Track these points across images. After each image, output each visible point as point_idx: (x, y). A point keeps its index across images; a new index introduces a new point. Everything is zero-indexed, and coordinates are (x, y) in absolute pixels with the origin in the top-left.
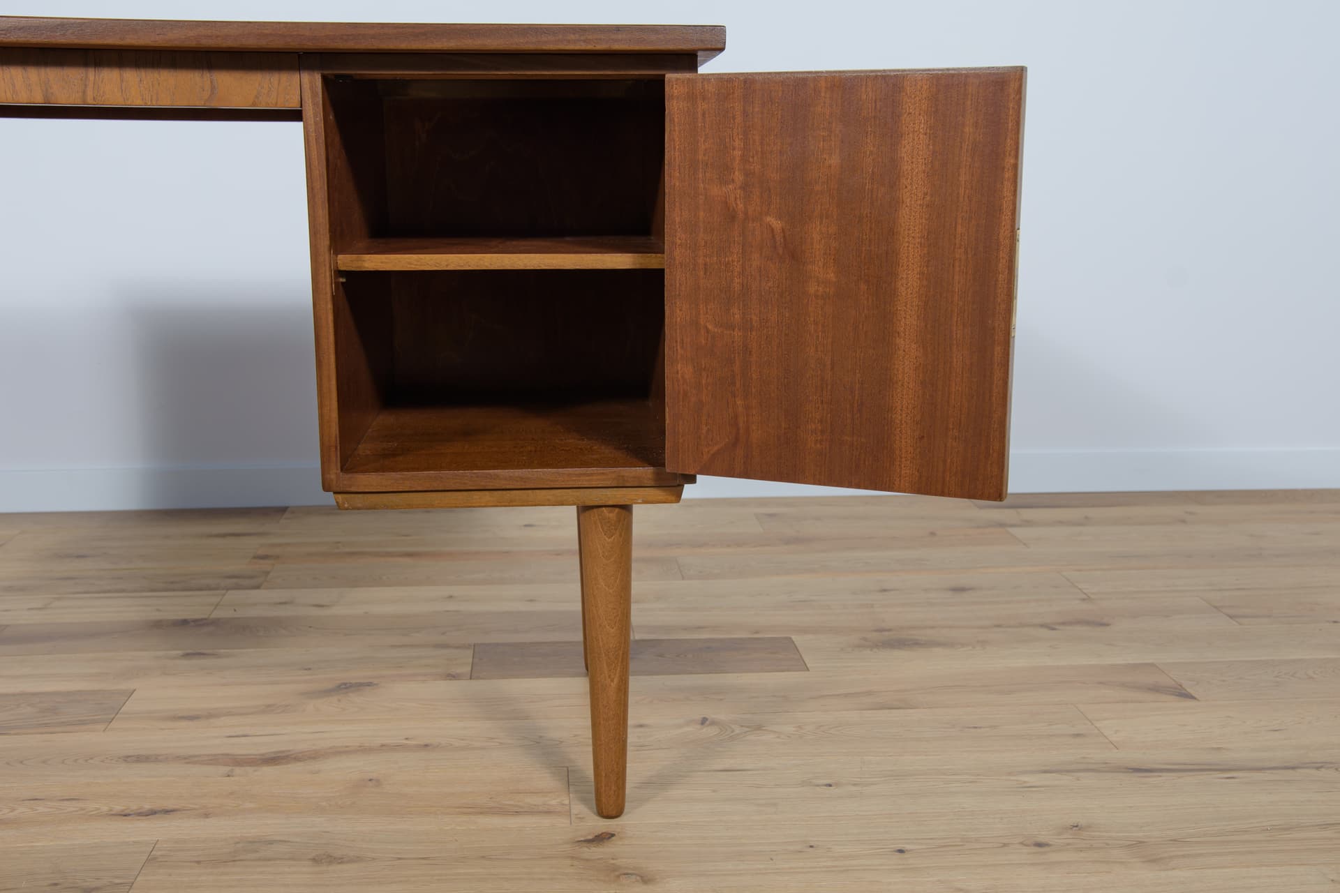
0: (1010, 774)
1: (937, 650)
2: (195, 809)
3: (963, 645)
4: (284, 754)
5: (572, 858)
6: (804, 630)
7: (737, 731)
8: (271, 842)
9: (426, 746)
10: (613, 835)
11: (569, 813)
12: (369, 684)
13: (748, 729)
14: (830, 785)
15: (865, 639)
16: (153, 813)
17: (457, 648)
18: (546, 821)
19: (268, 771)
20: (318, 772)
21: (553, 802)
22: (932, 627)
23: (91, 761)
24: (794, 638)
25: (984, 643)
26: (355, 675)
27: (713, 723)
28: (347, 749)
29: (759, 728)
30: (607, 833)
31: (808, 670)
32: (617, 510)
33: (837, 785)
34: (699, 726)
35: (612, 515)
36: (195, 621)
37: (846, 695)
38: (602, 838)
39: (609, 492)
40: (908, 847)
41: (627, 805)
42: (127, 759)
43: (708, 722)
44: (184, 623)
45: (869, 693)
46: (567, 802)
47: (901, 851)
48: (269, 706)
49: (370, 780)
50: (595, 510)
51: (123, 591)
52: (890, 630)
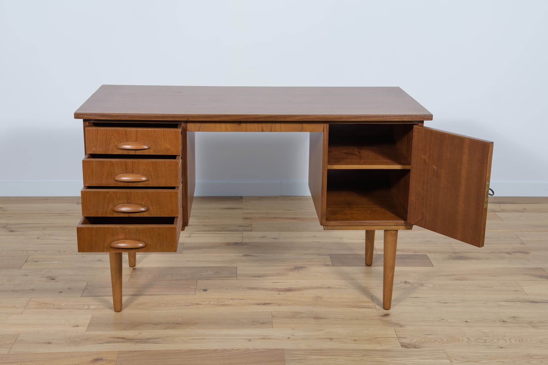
0: (496, 302)
1: (473, 261)
2: (276, 303)
3: (481, 259)
4: (291, 289)
5: (380, 320)
6: (430, 252)
7: (416, 286)
8: (301, 313)
9: (329, 287)
10: (389, 314)
11: (375, 308)
12: (304, 267)
13: (418, 285)
14: (445, 303)
15: (450, 256)
16: (265, 304)
17: (324, 255)
18: (370, 310)
19: (289, 293)
20: (302, 294)
21: (370, 305)
22: (471, 252)
23: (239, 289)
24: (428, 255)
25: (488, 259)
26: (299, 264)
27: (409, 283)
28: (306, 288)
29: (422, 285)
30: (388, 314)
31: (433, 266)
32: (395, 231)
33: (447, 303)
34: (405, 284)
35: (393, 232)
36: (240, 243)
37: (447, 275)
38: (386, 315)
39: (393, 227)
40: (468, 321)
41: (392, 306)
42: (249, 288)
43: (407, 283)
44: (236, 244)
45: (453, 275)
46: (374, 305)
47: (466, 322)
48: (279, 273)
49: (318, 297)
50: (389, 231)
51: (210, 231)
52: (458, 253)
